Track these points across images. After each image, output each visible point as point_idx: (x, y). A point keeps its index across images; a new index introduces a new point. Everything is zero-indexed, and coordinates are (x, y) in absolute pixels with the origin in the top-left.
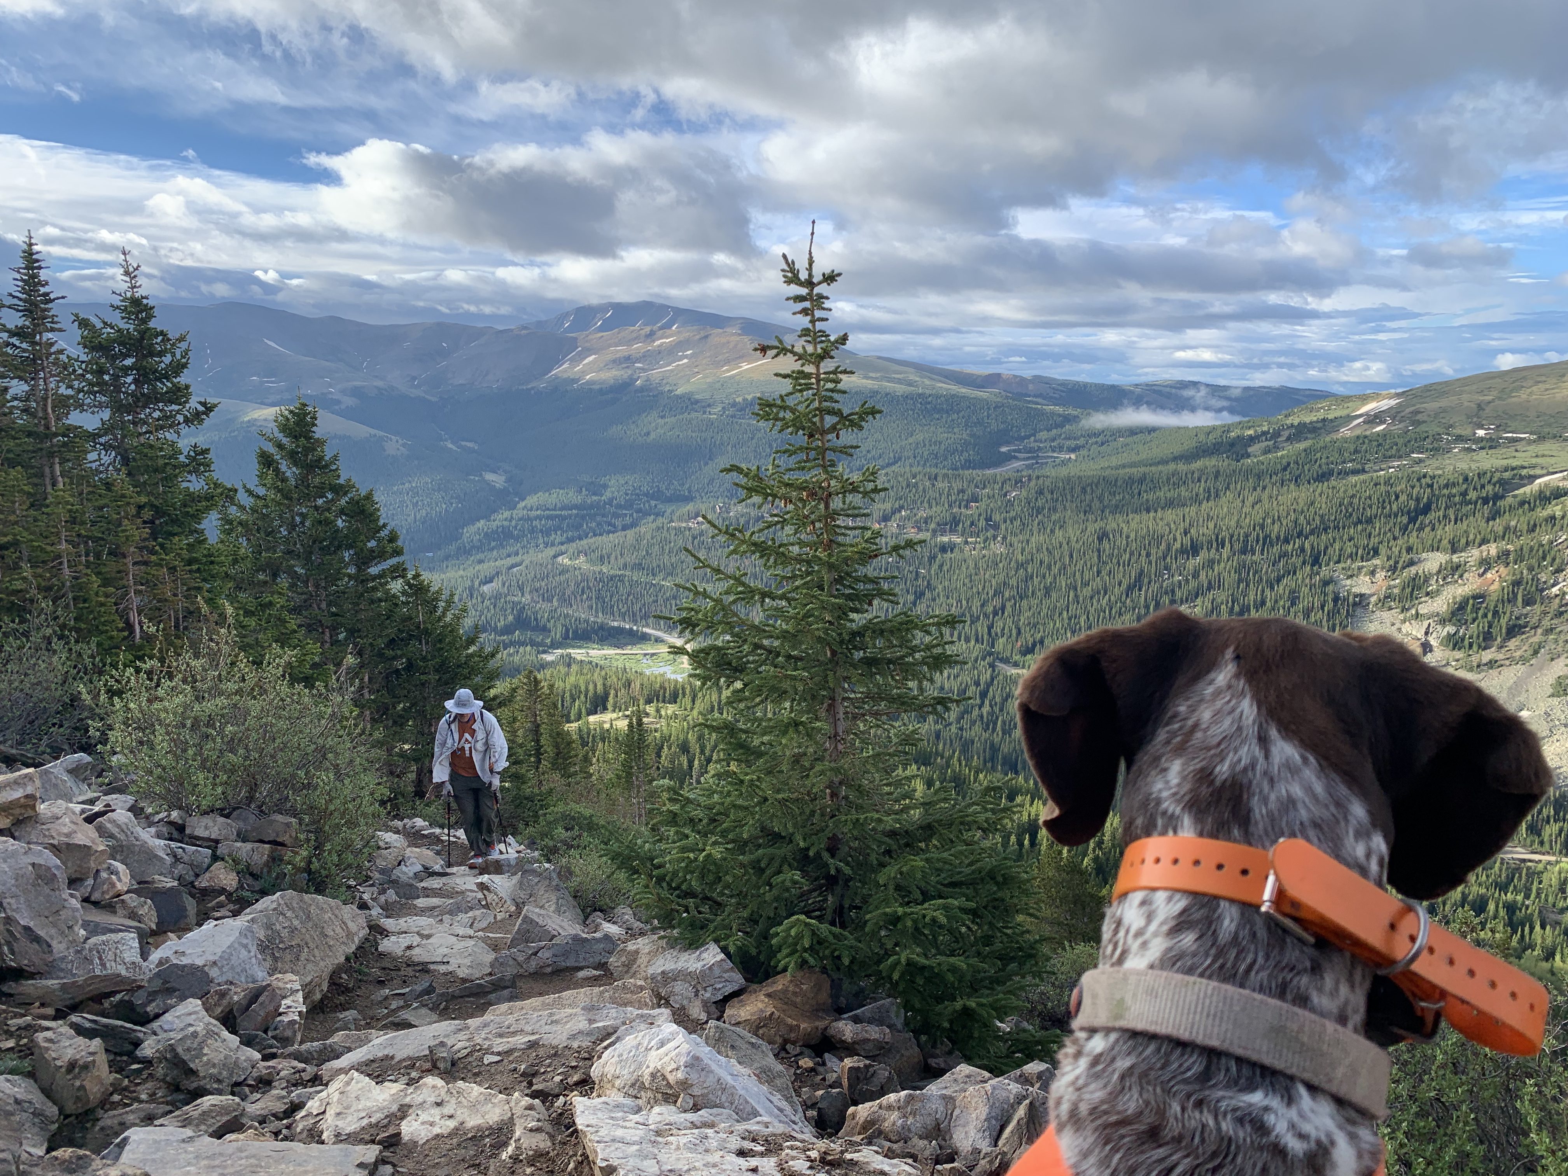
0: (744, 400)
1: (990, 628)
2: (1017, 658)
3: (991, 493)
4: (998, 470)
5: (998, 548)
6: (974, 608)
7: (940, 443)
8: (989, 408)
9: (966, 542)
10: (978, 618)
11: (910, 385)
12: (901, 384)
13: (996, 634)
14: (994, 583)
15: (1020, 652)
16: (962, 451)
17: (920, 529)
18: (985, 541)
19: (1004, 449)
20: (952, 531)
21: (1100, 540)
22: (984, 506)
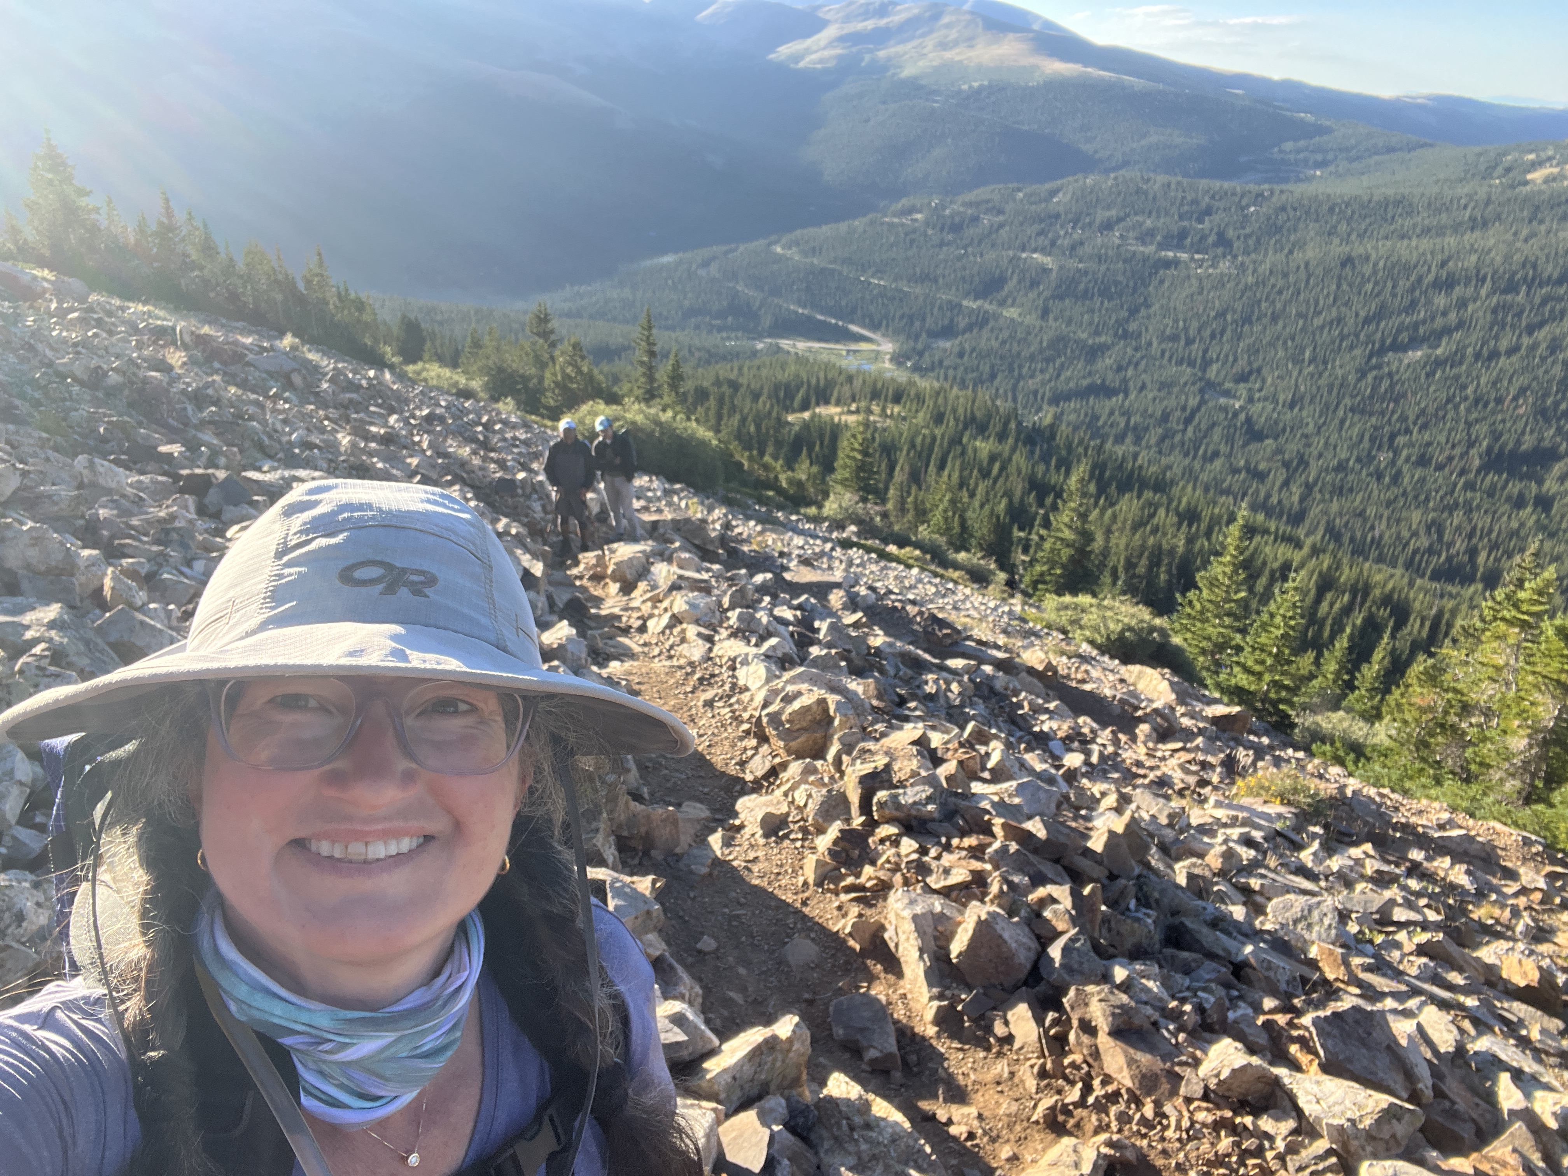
0: (971, 87)
1: (1205, 352)
2: (1229, 385)
3: (1227, 207)
4: (1236, 182)
6: (1191, 330)
7: (1175, 147)
10: (1194, 341)
12: (1141, 81)
13: (1211, 359)
14: (1217, 304)
16: (1198, 158)
17: (1144, 242)
18: (1213, 259)
21: (1343, 265)
22: (1218, 221)
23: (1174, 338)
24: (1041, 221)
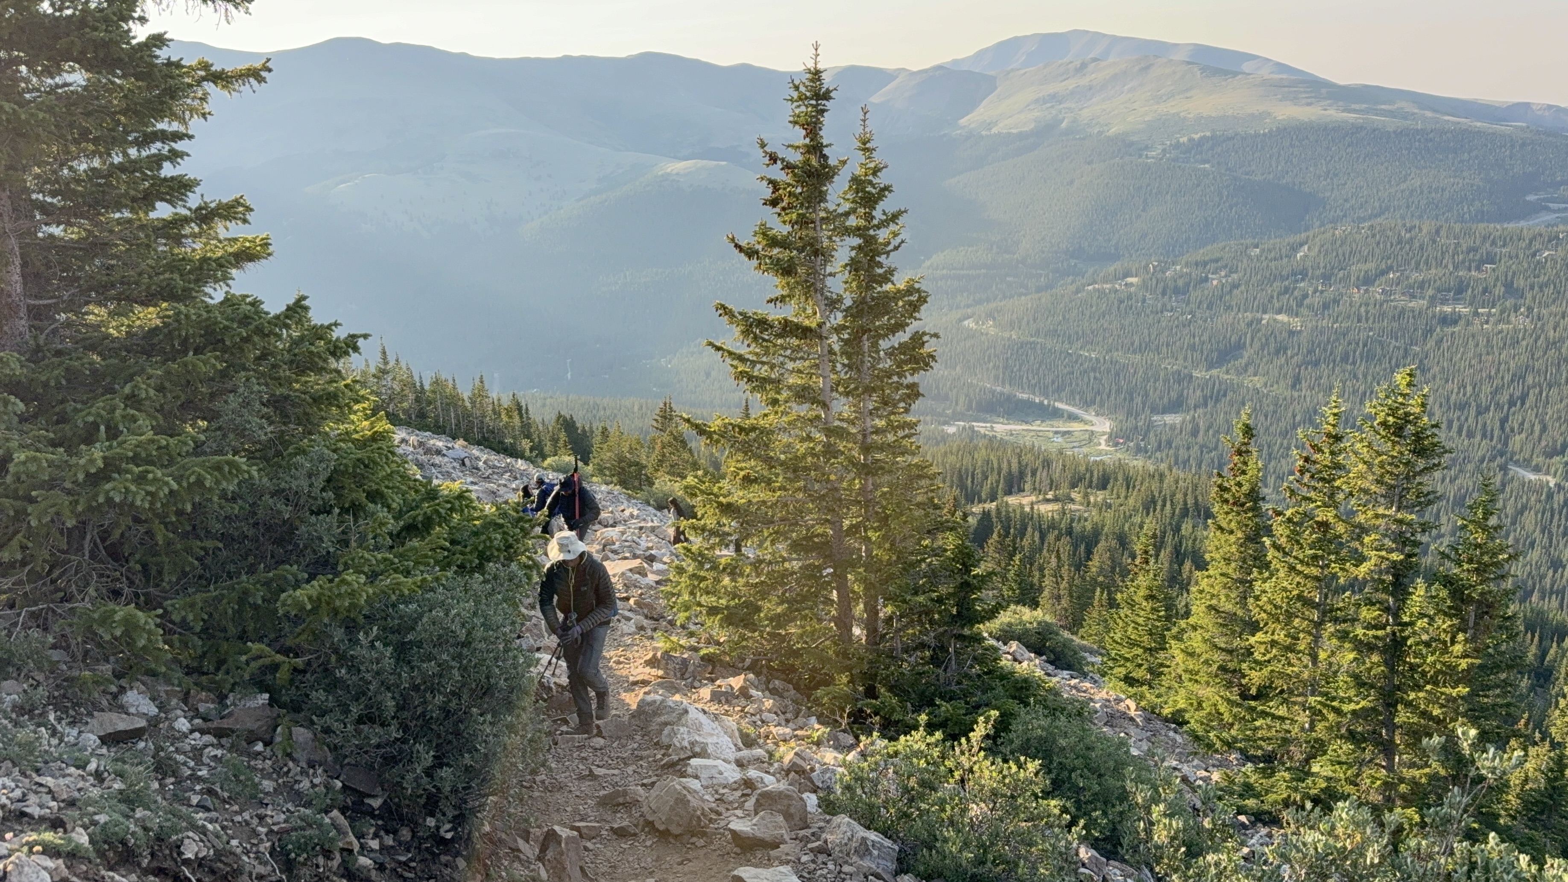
0: (1191, 140)
1: (1504, 421)
2: (1538, 460)
3: (1513, 253)
4: (1523, 224)
5: (1520, 321)
6: (1482, 396)
7: (1443, 190)
8: (1513, 146)
9: (1476, 314)
10: (1488, 409)
11: (1405, 118)
12: (1395, 117)
13: (1512, 430)
14: (1512, 365)
15: (1544, 453)
16: (1473, 200)
17: (1413, 296)
18: (1502, 312)
19: (1531, 198)
20: (1456, 300)
22: (1503, 268)
23: (1462, 407)
24: (1283, 278)
